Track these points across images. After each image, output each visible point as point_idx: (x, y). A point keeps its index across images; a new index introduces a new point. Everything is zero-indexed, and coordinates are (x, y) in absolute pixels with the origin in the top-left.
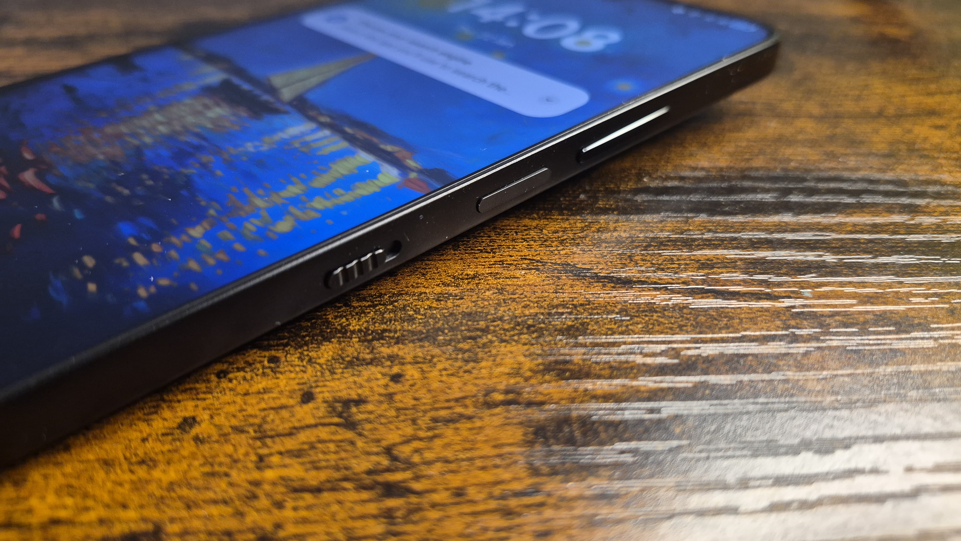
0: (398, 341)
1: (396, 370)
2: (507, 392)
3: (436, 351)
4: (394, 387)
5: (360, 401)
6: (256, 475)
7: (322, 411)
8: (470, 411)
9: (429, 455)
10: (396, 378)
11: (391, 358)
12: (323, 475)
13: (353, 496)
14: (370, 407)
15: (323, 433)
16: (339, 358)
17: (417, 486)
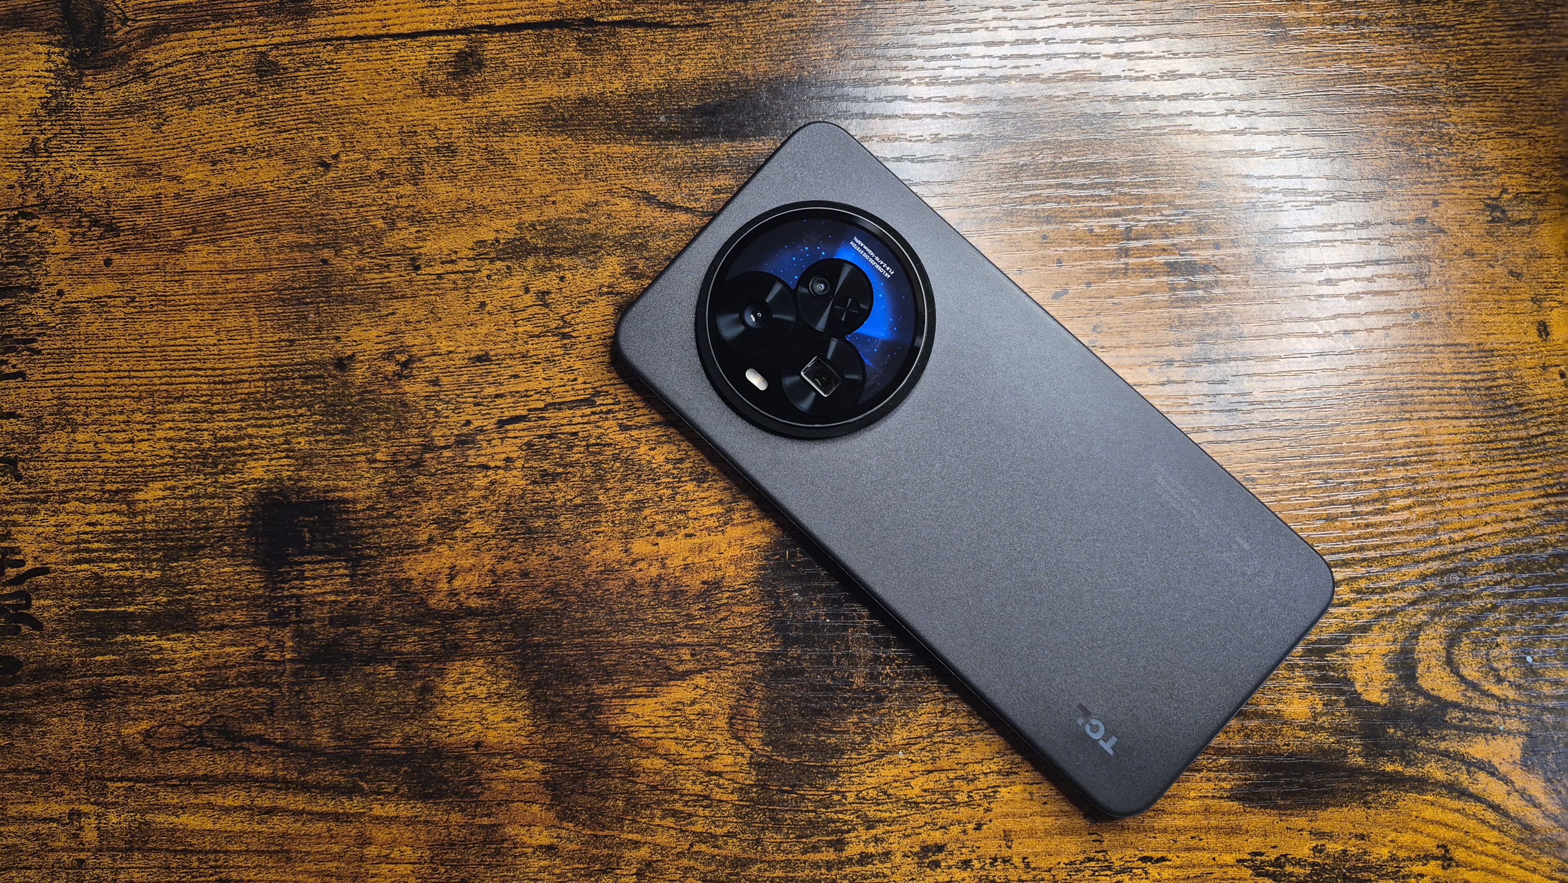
0: (561, 255)
1: (561, 274)
2: (609, 287)
3: (579, 262)
4: (562, 285)
5: (548, 293)
6: (515, 330)
7: (534, 299)
8: (593, 298)
9: (578, 320)
10: (562, 279)
11: (559, 266)
12: (540, 329)
13: (551, 339)
14: (553, 296)
15: (536, 309)
16: (536, 266)
17: (574, 334)
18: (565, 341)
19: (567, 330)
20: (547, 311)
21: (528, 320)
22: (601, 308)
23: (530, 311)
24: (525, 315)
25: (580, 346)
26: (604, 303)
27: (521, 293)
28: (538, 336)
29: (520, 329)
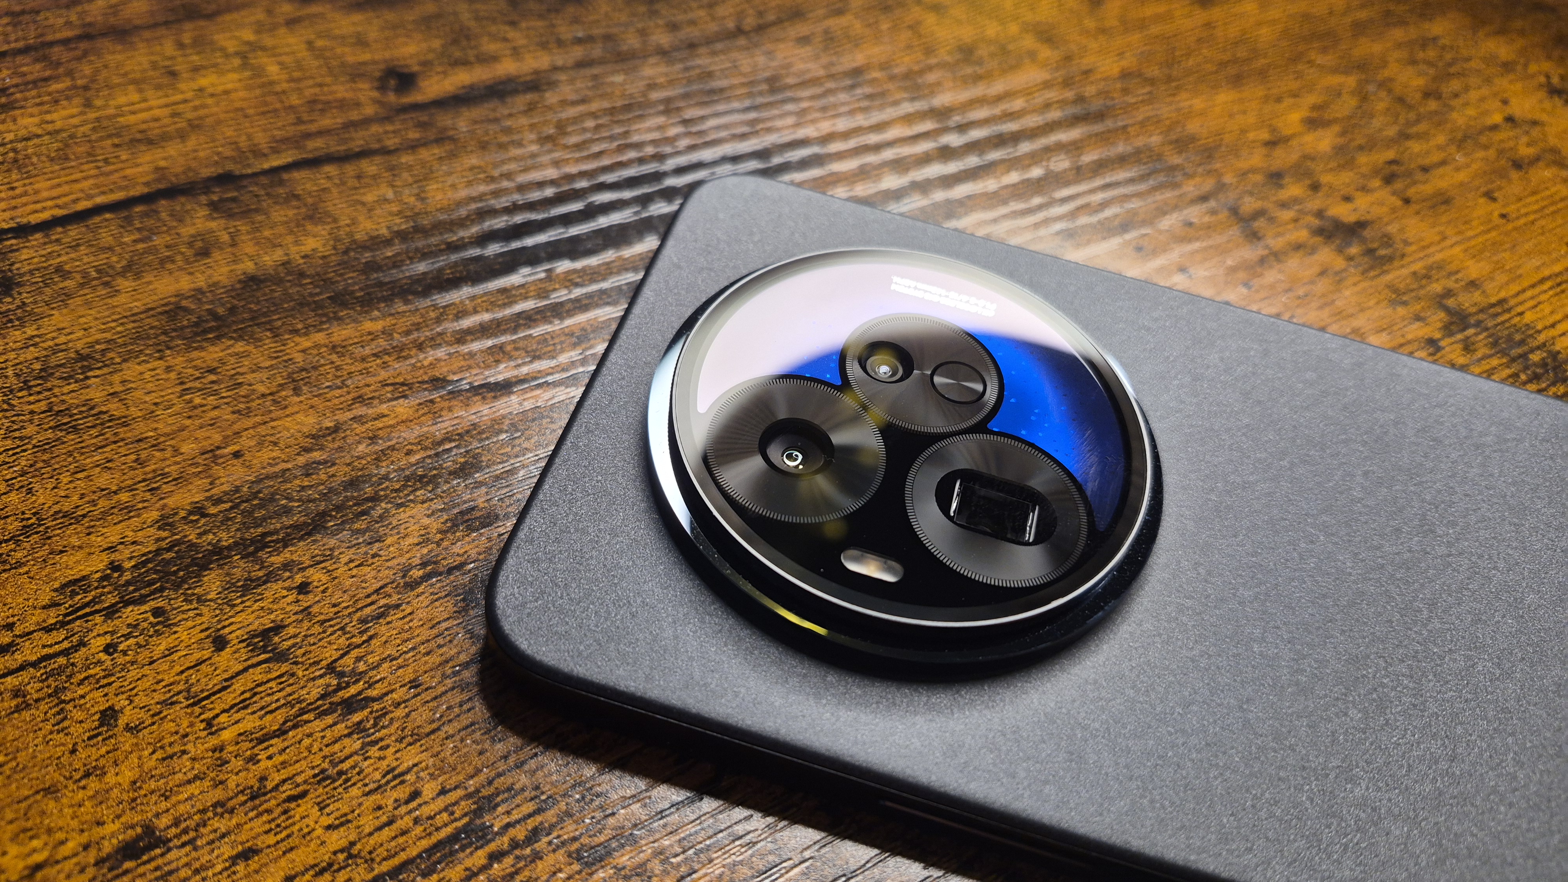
18: (356, 718)
19: (353, 690)
20: (285, 667)
21: (242, 705)
22: (421, 614)
23: (239, 685)
24: (228, 698)
25: (400, 712)
26: (424, 600)
27: (206, 654)
28: (281, 732)
29: (227, 735)
